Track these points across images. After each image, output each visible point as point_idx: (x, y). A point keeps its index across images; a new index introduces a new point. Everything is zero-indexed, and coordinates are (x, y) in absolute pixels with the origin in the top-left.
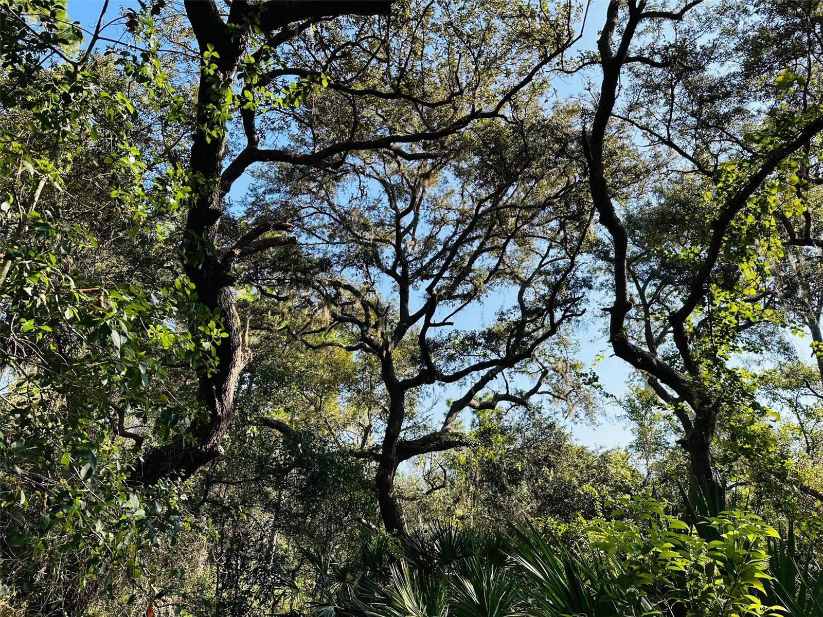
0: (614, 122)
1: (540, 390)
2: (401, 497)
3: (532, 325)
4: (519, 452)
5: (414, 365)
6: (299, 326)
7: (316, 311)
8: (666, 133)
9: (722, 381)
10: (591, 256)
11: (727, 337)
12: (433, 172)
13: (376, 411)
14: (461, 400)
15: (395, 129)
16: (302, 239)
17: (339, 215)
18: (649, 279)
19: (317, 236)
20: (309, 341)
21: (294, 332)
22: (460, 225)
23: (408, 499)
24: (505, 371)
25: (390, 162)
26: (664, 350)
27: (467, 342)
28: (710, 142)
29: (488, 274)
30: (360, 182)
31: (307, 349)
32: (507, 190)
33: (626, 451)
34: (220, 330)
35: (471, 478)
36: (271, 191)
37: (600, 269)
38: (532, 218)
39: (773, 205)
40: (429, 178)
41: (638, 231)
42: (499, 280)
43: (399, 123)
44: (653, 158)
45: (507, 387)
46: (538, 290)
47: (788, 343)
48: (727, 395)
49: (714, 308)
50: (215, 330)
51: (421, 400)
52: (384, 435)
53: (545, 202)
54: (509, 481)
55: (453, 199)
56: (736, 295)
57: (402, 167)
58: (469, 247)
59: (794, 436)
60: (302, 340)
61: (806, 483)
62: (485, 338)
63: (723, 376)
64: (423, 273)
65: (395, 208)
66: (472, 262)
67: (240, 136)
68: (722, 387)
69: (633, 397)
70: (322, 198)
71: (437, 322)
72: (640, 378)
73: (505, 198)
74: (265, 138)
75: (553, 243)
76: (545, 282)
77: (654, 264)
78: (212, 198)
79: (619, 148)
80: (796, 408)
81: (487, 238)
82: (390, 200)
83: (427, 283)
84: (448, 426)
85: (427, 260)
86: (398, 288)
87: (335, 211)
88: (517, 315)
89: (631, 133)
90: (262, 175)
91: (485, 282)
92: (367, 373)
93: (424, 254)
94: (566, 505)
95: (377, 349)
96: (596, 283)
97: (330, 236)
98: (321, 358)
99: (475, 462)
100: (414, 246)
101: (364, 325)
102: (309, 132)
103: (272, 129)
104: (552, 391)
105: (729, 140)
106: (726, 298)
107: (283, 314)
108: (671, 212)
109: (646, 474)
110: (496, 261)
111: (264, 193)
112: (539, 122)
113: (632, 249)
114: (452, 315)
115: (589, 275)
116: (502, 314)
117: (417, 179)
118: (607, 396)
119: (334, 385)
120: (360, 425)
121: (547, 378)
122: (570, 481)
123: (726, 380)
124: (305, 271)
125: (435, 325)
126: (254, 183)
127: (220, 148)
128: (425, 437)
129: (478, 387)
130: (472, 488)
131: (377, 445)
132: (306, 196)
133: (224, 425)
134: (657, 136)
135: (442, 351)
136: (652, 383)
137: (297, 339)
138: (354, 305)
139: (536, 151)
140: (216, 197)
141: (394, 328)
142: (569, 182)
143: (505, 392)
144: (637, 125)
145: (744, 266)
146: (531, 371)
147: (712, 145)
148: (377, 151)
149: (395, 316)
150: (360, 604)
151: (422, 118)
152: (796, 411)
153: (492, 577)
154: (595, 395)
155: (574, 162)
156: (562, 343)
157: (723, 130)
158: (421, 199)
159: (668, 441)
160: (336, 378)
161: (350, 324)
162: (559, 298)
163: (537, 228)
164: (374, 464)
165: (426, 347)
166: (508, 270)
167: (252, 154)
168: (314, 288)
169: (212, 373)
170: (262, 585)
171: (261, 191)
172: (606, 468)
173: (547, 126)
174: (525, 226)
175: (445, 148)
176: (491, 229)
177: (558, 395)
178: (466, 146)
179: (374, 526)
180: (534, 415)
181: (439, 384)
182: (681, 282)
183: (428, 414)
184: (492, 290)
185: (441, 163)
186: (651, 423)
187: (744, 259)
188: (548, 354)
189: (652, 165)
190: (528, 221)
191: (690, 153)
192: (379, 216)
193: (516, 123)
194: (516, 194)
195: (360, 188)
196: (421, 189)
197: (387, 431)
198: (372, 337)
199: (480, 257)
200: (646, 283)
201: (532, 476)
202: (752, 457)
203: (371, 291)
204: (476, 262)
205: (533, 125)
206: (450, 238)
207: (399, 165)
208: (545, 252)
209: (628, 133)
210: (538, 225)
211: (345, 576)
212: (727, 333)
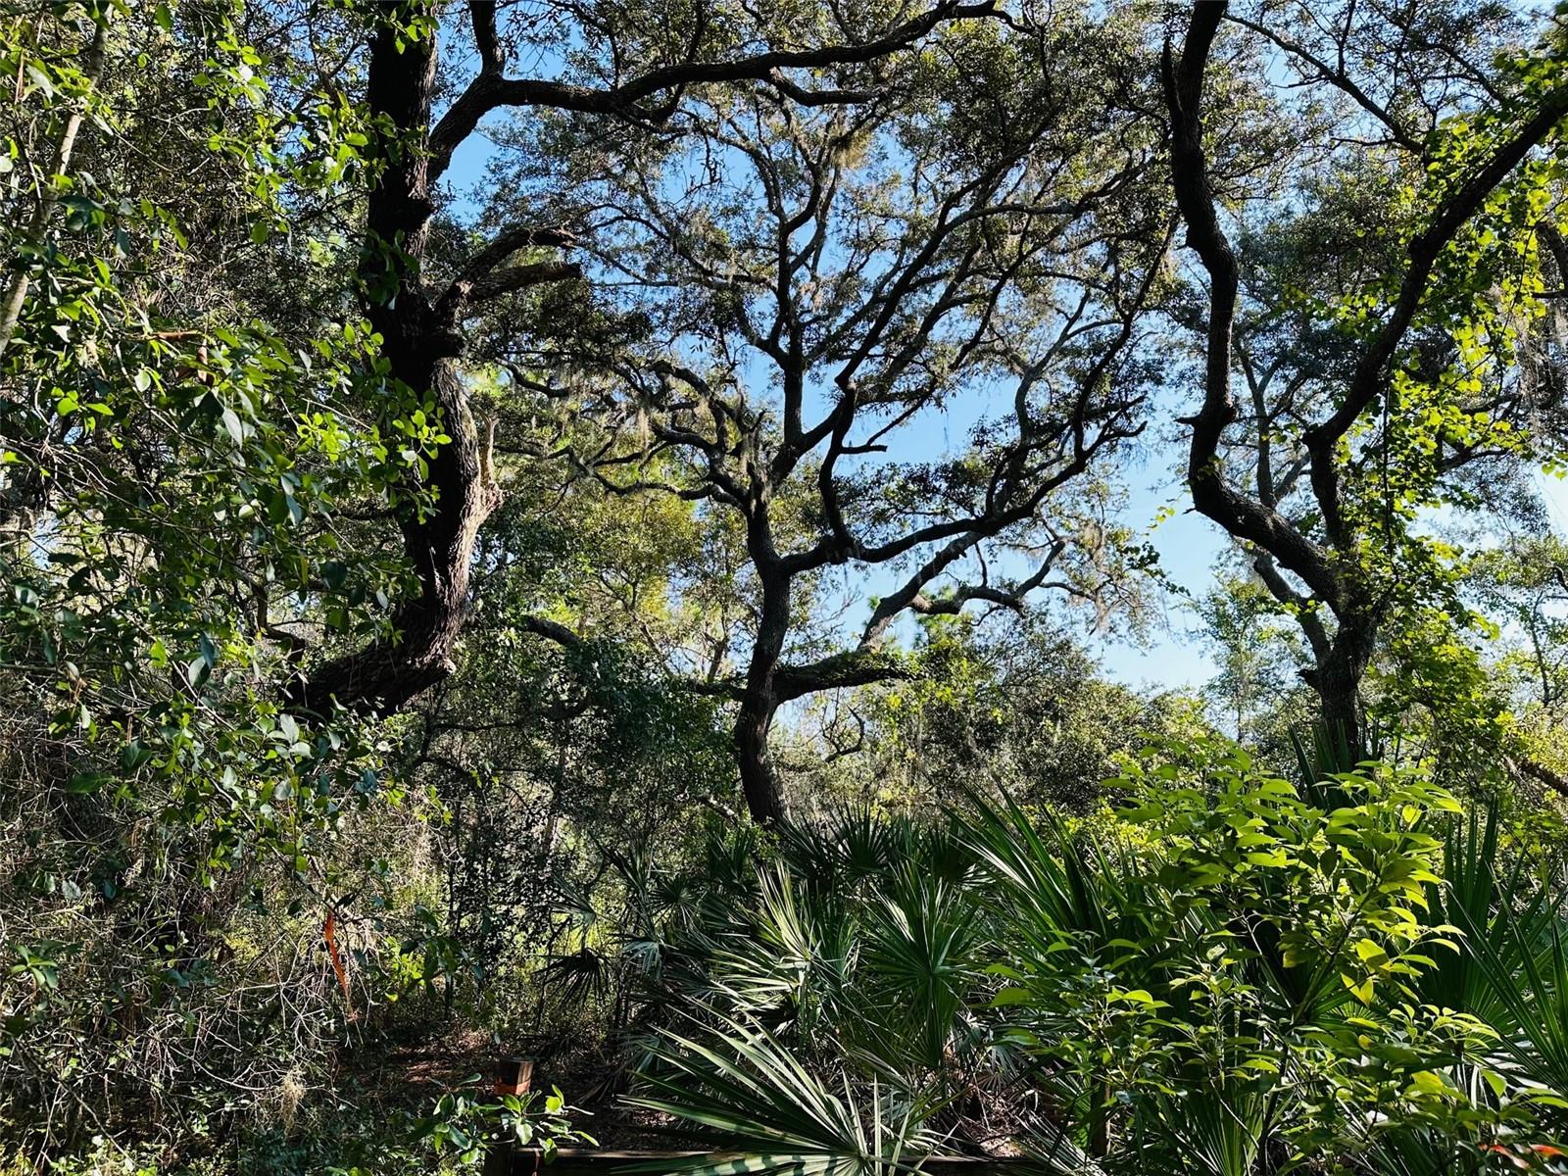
0: (1229, 32)
1: (1046, 580)
2: (780, 764)
3: (1039, 455)
4: (1002, 691)
5: (809, 529)
6: (589, 451)
7: (622, 420)
8: (1336, 59)
9: (1395, 560)
10: (1166, 316)
11: (1415, 475)
12: (856, 134)
13: (738, 612)
14: (896, 595)
15: (781, 41)
16: (595, 273)
17: (667, 225)
18: (1276, 366)
19: (622, 268)
20: (611, 479)
21: (581, 461)
22: (908, 251)
23: (793, 768)
24: (983, 543)
25: (770, 114)
26: (1290, 507)
27: (911, 486)
28: (1425, 79)
29: (959, 350)
30: (708, 151)
31: (607, 493)
32: (1006, 173)
33: (1201, 694)
34: (434, 429)
35: (910, 737)
36: (531, 172)
37: (1181, 345)
38: (1053, 235)
39: (1537, 208)
40: (847, 148)
41: (1261, 269)
42: (980, 366)
43: (790, 28)
44: (1305, 113)
45: (984, 574)
46: (1055, 387)
47: (1533, 498)
48: (1403, 587)
49: (1395, 418)
50: (426, 429)
51: (821, 594)
52: (750, 655)
53: (1082, 201)
54: (977, 741)
55: (897, 194)
56: (1442, 392)
57: (794, 122)
58: (925, 297)
59: (1523, 673)
60: (598, 477)
61: (1533, 758)
62: (946, 479)
63: (1399, 551)
64: (830, 349)
65: (779, 212)
66: (928, 325)
67: (468, 52)
68: (1395, 572)
69: (1223, 597)
70: (632, 187)
71: (854, 446)
72: (1239, 560)
73: (1001, 193)
74: (517, 59)
75: (1093, 291)
76: (1071, 371)
77: (1289, 336)
78: (413, 176)
79: (1237, 91)
80: (1532, 622)
81: (961, 277)
82: (768, 194)
83: (839, 367)
84: (870, 643)
85: (841, 321)
86: (781, 380)
87: (659, 216)
88: (1013, 435)
89: (1265, 58)
90: (512, 140)
91: (953, 367)
92: (720, 544)
93: (834, 309)
94: (1082, 787)
95: (738, 497)
96: (1171, 373)
97: (649, 269)
98: (632, 512)
99: (917, 706)
100: (815, 293)
101: (715, 450)
102: (606, 46)
103: (531, 40)
104: (1069, 582)
105: (1464, 76)
106: (1421, 399)
107: (559, 425)
108: (1329, 229)
109: (1235, 737)
110: (976, 324)
111: (518, 176)
112: (1077, 32)
113: (1245, 304)
114: (884, 431)
115: (1157, 357)
116: (983, 431)
117: (823, 149)
118: (1173, 590)
119: (659, 564)
120: (708, 638)
121: (1061, 559)
122: (1091, 746)
123: (1403, 559)
124: (599, 338)
125: (851, 451)
126: (498, 155)
127: (426, 70)
128: (825, 661)
129: (929, 573)
130: (910, 754)
131: (739, 674)
132: (599, 183)
133: (454, 623)
134: (1318, 64)
135: (862, 503)
136: (1263, 570)
137: (587, 474)
138: (696, 410)
139: (1068, 92)
140: (421, 174)
141: (774, 455)
142: (1130, 161)
143: (980, 583)
144: (1278, 41)
145: (1464, 334)
146: (1030, 543)
147: (1427, 87)
148: (744, 88)
149: (774, 432)
150: (705, 940)
151: (838, 17)
152: (1532, 628)
153: (938, 900)
154: (1150, 591)
155: (1144, 120)
156: (1095, 493)
157: (1454, 55)
158: (832, 191)
159: (1282, 678)
160: (661, 551)
161: (687, 448)
162: (1096, 401)
163: (1063, 259)
164: (731, 704)
165: (832, 496)
166: (999, 345)
167: (491, 90)
168: (617, 372)
169: (426, 515)
170: (530, 908)
171: (511, 172)
172: (1160, 723)
173: (1092, 41)
174: (1039, 254)
175: (882, 81)
176: (969, 259)
177: (1079, 589)
178: (926, 80)
179: (730, 812)
180: (1031, 626)
181: (856, 566)
182: (1336, 375)
183: (834, 623)
184: (965, 385)
185: (873, 115)
186: (1253, 645)
187: (1467, 321)
188: (1066, 513)
189: (1302, 129)
190: (1043, 241)
191: (1382, 105)
192: (746, 228)
193: (1029, 31)
194: (1022, 186)
195: (707, 165)
196: (832, 173)
197: (757, 649)
198: (731, 474)
199: (944, 319)
200: (1268, 375)
201: (1020, 734)
202: (1437, 703)
203: (729, 381)
204: (937, 326)
205: (1065, 37)
206: (887, 278)
207: (788, 119)
208: (1075, 310)
209: (1258, 58)
210: (1063, 252)
211: (678, 894)
212: (1415, 467)
